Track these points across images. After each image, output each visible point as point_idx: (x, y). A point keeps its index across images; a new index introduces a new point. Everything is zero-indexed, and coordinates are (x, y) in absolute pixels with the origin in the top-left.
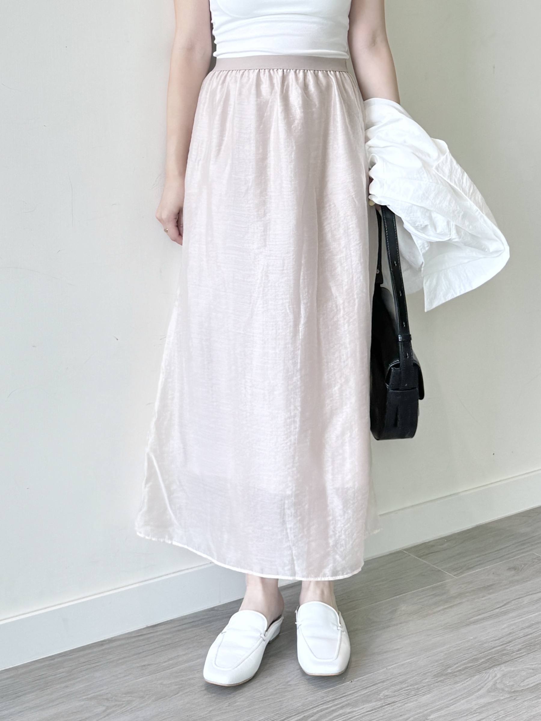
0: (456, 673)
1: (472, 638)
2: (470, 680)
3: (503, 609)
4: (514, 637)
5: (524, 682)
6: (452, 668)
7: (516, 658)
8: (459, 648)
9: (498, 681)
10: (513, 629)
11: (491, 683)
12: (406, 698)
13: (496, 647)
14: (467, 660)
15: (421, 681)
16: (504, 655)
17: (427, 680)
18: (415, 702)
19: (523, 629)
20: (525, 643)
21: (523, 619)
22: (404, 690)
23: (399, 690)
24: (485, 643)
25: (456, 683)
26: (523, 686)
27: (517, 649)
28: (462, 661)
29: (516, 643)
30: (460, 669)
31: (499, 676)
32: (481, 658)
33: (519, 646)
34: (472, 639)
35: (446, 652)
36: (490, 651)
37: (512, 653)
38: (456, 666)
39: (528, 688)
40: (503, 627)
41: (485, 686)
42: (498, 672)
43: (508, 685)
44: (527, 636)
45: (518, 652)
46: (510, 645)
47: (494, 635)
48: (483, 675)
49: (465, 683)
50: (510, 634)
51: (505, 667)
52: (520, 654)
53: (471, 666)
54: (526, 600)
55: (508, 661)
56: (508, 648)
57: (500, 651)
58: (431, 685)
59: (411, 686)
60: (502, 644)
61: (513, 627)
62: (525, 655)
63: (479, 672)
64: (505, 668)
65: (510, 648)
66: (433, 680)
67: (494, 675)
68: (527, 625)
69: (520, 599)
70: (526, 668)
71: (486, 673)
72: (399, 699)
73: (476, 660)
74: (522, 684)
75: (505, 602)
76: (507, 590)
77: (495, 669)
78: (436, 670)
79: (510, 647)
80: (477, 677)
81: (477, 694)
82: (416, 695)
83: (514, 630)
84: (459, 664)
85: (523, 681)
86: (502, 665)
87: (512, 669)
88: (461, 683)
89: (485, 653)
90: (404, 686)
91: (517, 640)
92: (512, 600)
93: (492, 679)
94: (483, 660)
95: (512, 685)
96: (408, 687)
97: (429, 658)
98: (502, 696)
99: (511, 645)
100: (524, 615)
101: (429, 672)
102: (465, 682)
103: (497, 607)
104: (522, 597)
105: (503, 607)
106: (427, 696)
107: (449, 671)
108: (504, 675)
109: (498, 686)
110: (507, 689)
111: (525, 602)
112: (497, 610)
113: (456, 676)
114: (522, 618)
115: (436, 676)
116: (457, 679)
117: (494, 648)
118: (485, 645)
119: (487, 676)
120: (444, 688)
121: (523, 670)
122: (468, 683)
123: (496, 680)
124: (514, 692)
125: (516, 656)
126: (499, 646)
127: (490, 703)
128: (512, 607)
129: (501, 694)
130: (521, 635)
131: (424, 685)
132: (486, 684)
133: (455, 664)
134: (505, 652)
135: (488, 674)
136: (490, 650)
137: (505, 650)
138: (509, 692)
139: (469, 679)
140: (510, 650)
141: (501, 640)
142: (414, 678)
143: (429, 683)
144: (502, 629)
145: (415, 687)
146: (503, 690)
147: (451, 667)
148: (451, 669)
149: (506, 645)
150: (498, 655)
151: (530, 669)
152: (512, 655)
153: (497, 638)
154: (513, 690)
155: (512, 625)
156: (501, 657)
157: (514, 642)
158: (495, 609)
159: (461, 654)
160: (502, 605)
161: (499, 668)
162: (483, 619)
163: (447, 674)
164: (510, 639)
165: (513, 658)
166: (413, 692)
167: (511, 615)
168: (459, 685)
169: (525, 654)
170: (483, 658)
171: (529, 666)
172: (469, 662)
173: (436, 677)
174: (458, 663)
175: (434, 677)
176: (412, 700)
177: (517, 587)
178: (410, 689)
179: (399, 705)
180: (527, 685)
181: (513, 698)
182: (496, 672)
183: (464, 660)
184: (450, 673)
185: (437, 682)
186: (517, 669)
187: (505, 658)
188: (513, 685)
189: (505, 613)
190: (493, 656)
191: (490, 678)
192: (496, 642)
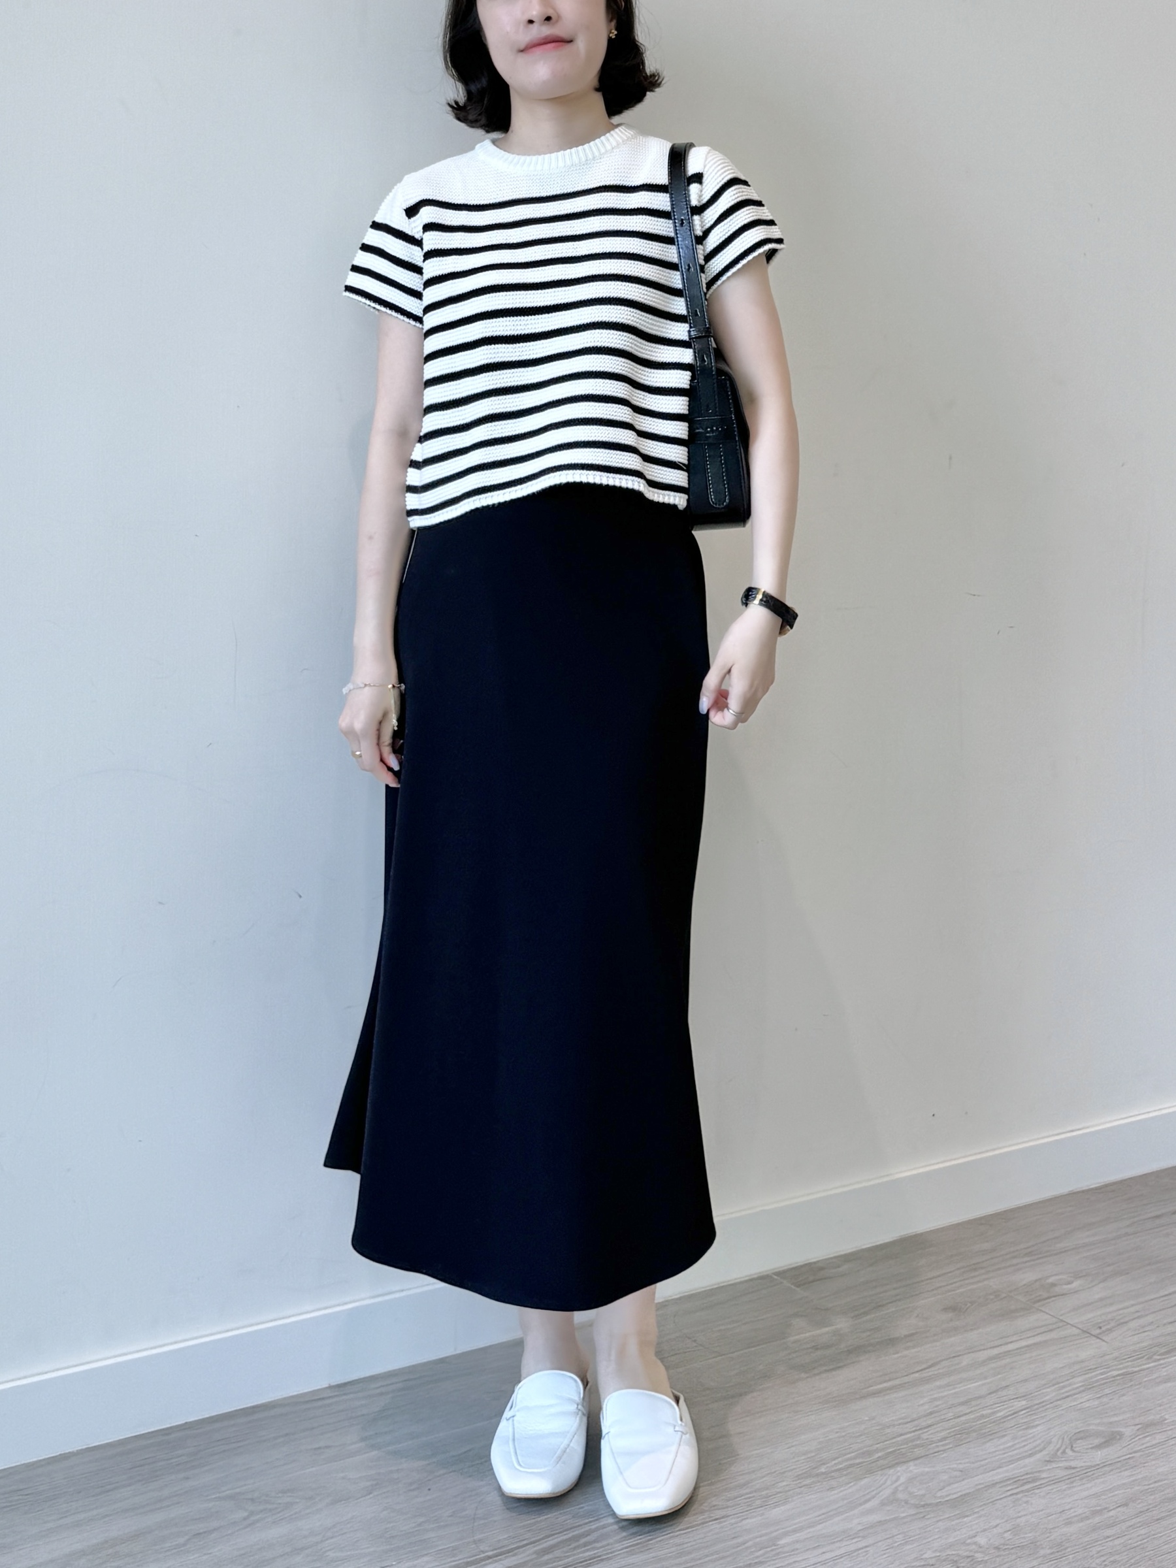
0: (833, 1474)
1: (867, 1418)
2: (854, 1485)
3: (925, 1374)
4: (938, 1419)
5: (943, 1491)
6: (828, 1465)
7: (935, 1453)
8: (843, 1434)
9: (900, 1489)
10: (937, 1406)
11: (887, 1492)
12: (747, 1511)
13: (906, 1434)
14: (853, 1454)
15: (774, 1485)
16: (917, 1446)
17: (784, 1483)
18: (760, 1518)
19: (953, 1406)
20: (953, 1429)
21: (956, 1390)
22: (744, 1499)
23: (736, 1498)
24: (888, 1427)
25: (832, 1489)
26: (941, 1497)
27: (939, 1438)
28: (846, 1454)
29: (939, 1429)
30: (841, 1466)
31: (902, 1480)
32: (877, 1451)
33: (942, 1434)
34: (867, 1420)
35: (821, 1440)
36: (894, 1440)
37: (930, 1444)
38: (834, 1462)
39: (947, 1501)
40: (922, 1402)
41: (877, 1496)
42: (902, 1473)
43: (916, 1494)
44: (959, 1417)
45: (941, 1443)
46: (927, 1432)
47: (903, 1415)
48: (878, 1478)
49: (846, 1490)
50: (931, 1413)
51: (915, 1465)
52: (943, 1445)
53: (858, 1464)
54: (966, 1361)
55: (922, 1457)
56: (925, 1436)
57: (912, 1441)
58: (789, 1491)
59: (755, 1491)
60: (914, 1429)
61: (938, 1403)
62: (951, 1448)
63: (870, 1472)
64: (914, 1468)
65: (925, 1438)
66: (795, 1483)
67: (894, 1478)
68: (962, 1400)
69: (956, 1358)
70: (949, 1468)
71: (881, 1475)
72: (734, 1512)
73: (869, 1453)
74: (939, 1494)
75: (929, 1364)
76: (938, 1344)
77: (899, 1469)
78: (802, 1468)
79: (929, 1435)
80: (865, 1481)
81: (863, 1507)
82: (761, 1507)
83: (940, 1407)
84: (840, 1459)
85: (941, 1490)
86: (911, 1463)
87: (927, 1469)
88: (840, 1490)
89: (885, 1443)
90: (745, 1492)
91: (941, 1424)
92: (943, 1360)
93: (891, 1485)
94: (880, 1454)
95: (922, 1495)
96: (750, 1493)
97: (793, 1449)
98: (903, 1512)
99: (930, 1432)
100: (959, 1384)
101: (789, 1471)
102: (846, 1488)
103: (916, 1370)
104: (958, 1356)
105: (927, 1370)
106: (782, 1508)
107: (823, 1470)
108: (911, 1480)
109: (901, 1496)
110: (912, 1502)
111: (964, 1363)
112: (917, 1375)
113: (833, 1478)
114: (954, 1389)
115: (799, 1477)
116: (833, 1483)
117: (901, 1435)
118: (888, 1431)
119: (884, 1480)
120: (810, 1497)
121: (945, 1472)
122: (850, 1490)
123: (896, 1488)
124: (923, 1506)
125: (937, 1450)
126: (911, 1432)
127: (880, 1523)
128: (941, 1371)
129: (903, 1509)
130: (950, 1415)
131: (778, 1490)
132: (880, 1492)
133: (835, 1459)
134: (918, 1442)
135: (885, 1478)
136: (894, 1438)
137: (919, 1438)
138: (916, 1506)
139: (852, 1484)
140: (927, 1439)
141: (916, 1422)
142: (764, 1479)
143: (787, 1488)
144: (919, 1406)
145: (763, 1493)
146: (906, 1502)
147: (824, 1464)
148: (825, 1466)
149: (921, 1432)
150: (905, 1446)
151: (955, 1471)
152: (930, 1447)
153: (909, 1420)
154: (922, 1503)
155: (935, 1399)
156: (911, 1450)
157: (935, 1426)
158: (913, 1373)
159: (846, 1444)
160: (924, 1366)
161: (904, 1467)
162: (890, 1389)
163: (817, 1475)
164: (929, 1422)
165: (931, 1451)
166: (759, 1501)
167: (938, 1383)
168: (836, 1492)
169: (951, 1446)
170: (883, 1449)
171: (955, 1466)
172: (855, 1458)
173: (799, 1479)
174: (837, 1458)
175: (797, 1478)
176: (754, 1514)
177: (953, 1339)
178: (754, 1497)
179: (733, 1521)
180: (947, 1496)
181: (922, 1516)
182: (899, 1474)
183: (849, 1453)
184: (823, 1473)
185: (801, 1487)
186: (934, 1469)
187: (918, 1452)
188: (924, 1495)
189: (927, 1380)
190: (898, 1448)
191: (889, 1483)
192: (907, 1425)
